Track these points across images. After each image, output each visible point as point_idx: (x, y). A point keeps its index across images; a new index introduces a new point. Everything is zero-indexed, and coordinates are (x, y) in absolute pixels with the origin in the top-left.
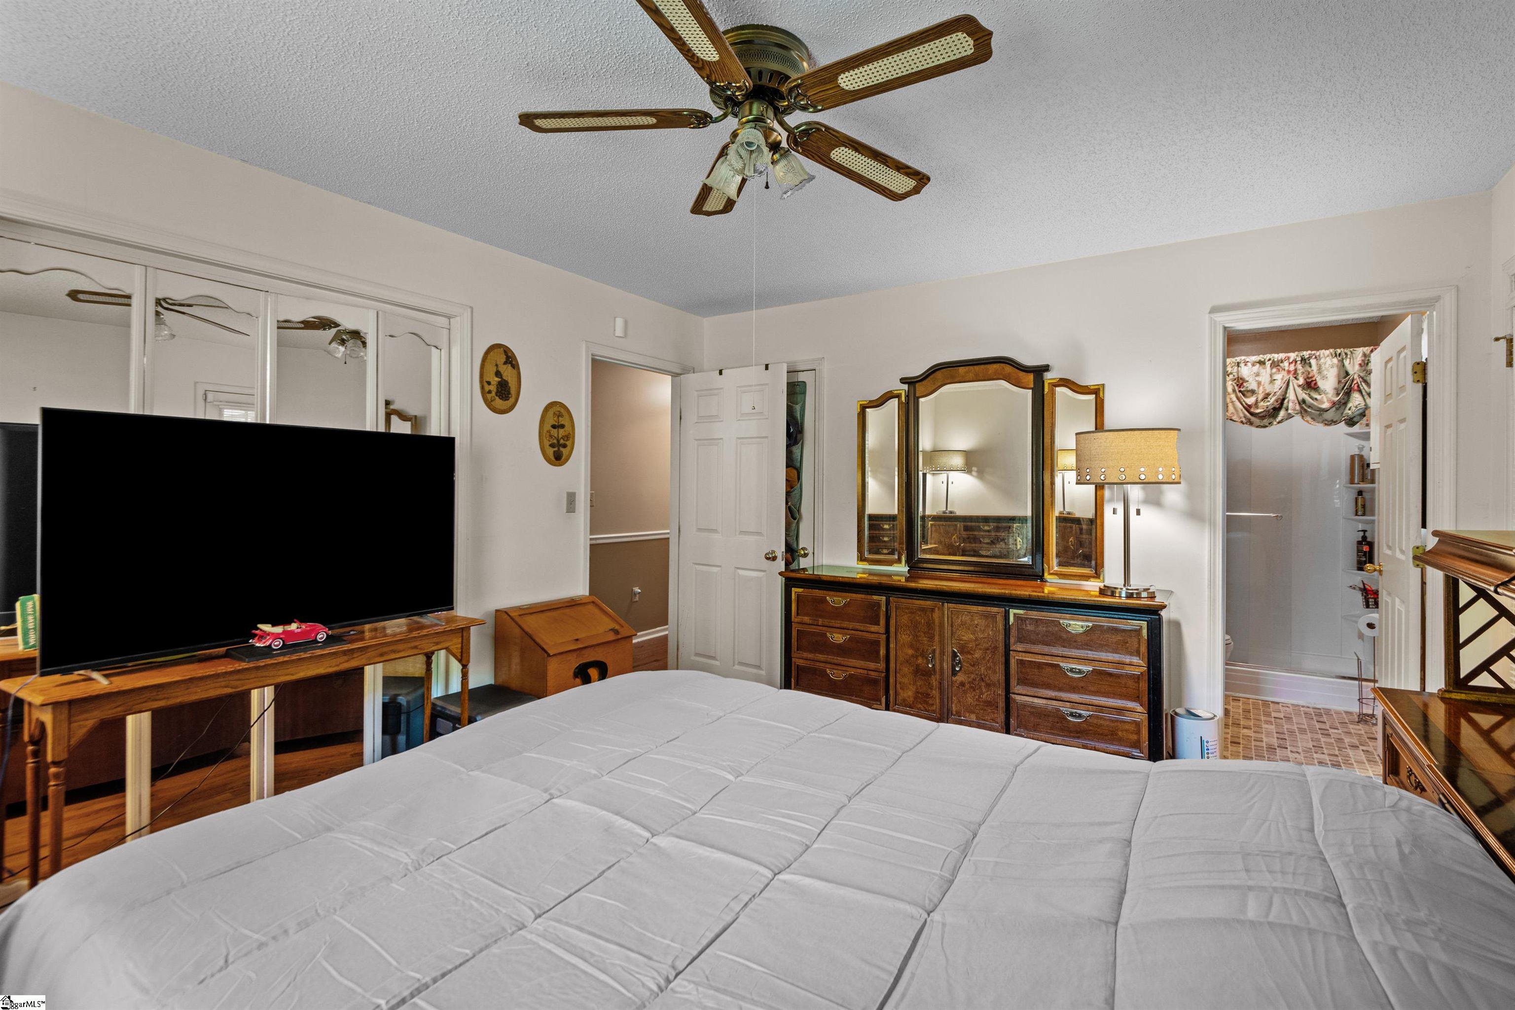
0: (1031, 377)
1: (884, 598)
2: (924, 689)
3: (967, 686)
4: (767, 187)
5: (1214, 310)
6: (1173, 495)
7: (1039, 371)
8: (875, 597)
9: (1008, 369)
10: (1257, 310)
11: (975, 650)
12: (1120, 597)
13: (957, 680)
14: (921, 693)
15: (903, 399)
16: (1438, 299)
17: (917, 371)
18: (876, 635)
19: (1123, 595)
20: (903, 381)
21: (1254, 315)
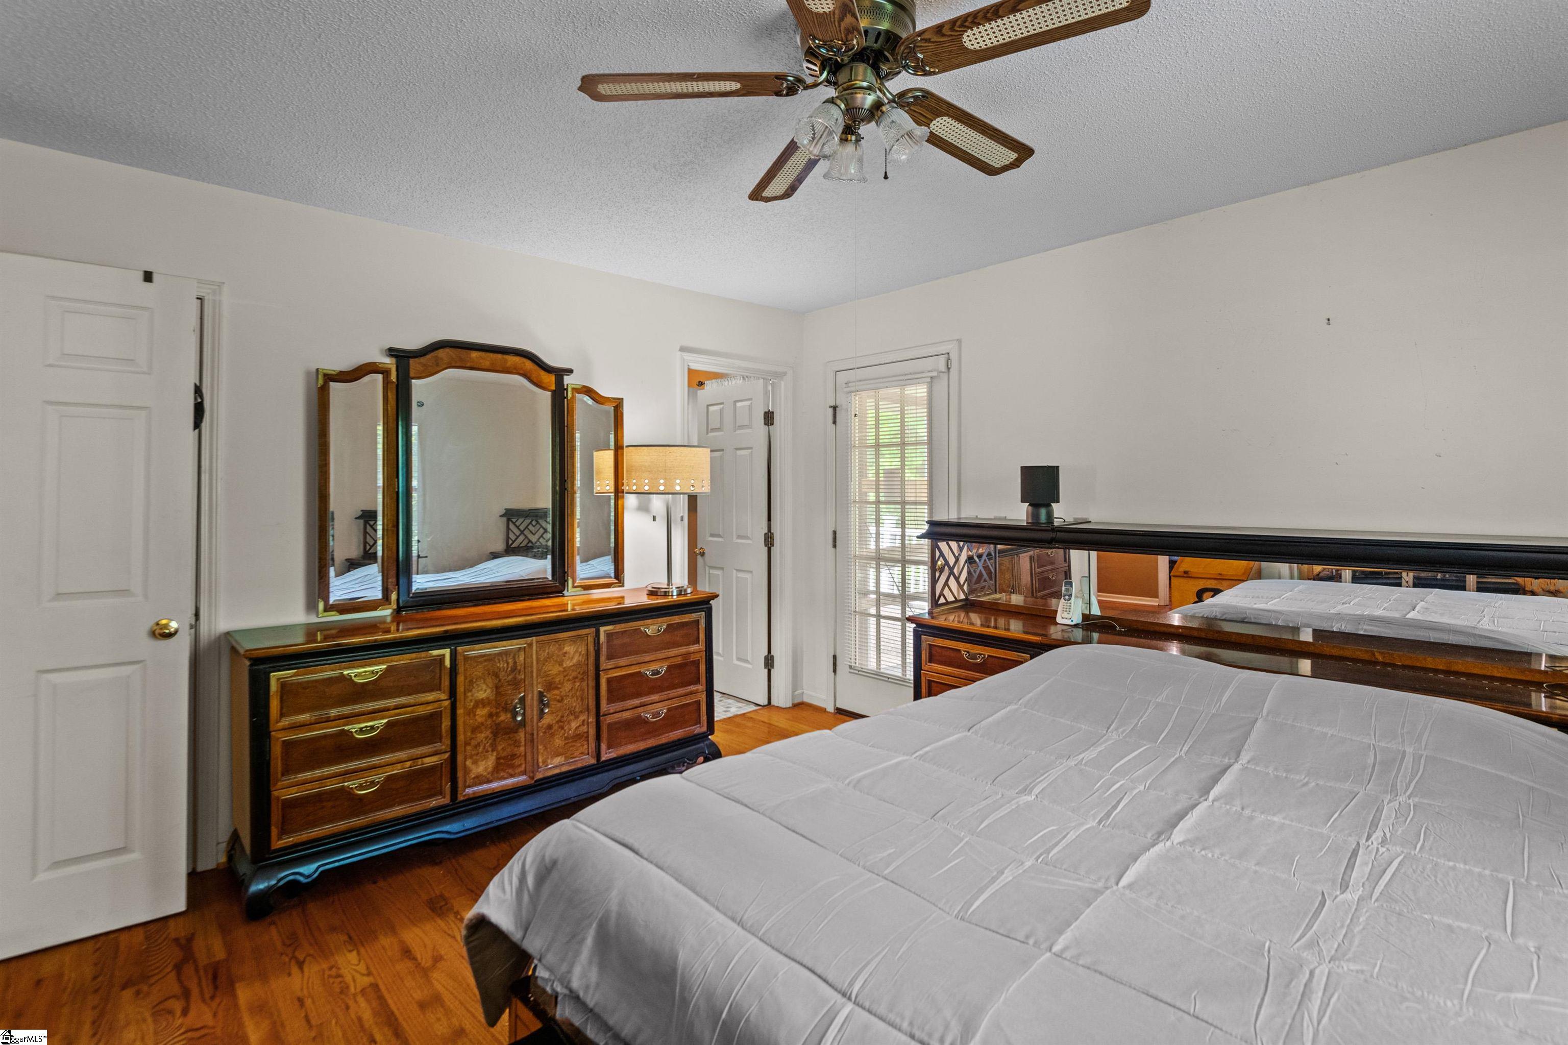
0: (552, 378)
1: (447, 652)
2: (509, 750)
3: (556, 727)
4: (886, 177)
5: (683, 349)
6: (658, 504)
7: (560, 373)
8: (435, 652)
9: (529, 365)
10: (706, 357)
11: (563, 683)
12: (672, 595)
13: (543, 724)
14: (503, 758)
15: (393, 378)
16: (785, 373)
17: (413, 341)
18: (436, 705)
19: (675, 593)
20: (392, 352)
21: (705, 360)
